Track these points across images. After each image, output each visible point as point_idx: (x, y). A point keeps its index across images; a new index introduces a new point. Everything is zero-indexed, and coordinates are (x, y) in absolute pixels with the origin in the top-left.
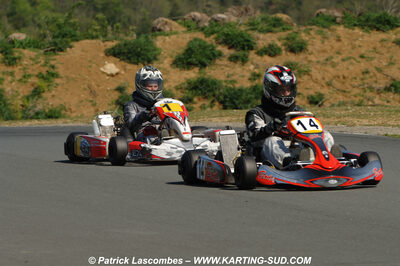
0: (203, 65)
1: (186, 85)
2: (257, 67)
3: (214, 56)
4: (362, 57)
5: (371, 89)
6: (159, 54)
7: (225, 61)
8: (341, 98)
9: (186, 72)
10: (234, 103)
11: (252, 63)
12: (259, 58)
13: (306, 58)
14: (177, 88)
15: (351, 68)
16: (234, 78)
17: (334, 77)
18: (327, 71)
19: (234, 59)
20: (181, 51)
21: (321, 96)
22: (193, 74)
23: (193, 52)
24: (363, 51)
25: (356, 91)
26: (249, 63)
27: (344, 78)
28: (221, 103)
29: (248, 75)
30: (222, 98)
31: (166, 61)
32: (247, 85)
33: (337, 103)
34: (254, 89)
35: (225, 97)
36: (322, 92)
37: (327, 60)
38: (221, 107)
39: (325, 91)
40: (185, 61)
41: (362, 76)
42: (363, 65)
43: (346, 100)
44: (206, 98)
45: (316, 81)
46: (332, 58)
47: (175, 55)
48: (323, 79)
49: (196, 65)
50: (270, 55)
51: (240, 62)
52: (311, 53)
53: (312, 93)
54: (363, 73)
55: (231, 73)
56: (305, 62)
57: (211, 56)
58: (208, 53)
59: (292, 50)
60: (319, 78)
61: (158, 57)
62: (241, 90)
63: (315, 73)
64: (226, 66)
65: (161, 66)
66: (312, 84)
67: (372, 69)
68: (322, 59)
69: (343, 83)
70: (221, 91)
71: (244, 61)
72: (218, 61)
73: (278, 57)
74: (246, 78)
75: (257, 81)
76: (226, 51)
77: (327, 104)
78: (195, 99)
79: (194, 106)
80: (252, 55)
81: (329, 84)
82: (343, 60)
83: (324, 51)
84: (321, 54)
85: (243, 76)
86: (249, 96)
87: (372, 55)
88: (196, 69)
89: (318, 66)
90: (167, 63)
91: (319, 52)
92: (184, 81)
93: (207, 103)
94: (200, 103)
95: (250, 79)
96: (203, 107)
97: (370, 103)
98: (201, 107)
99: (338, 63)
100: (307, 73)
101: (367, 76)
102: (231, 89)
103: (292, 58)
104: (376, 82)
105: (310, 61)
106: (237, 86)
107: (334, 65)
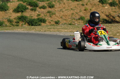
0: (22, 12)
1: (17, 18)
2: (39, 12)
3: (26, 9)
4: (71, 9)
5: (74, 19)
6: (9, 8)
7: (29, 11)
8: (65, 22)
9: (17, 14)
10: (32, 23)
11: (38, 11)
12: (40, 9)
13: (54, 10)
14: (14, 19)
15: (68, 13)
16: (32, 15)
17: (63, 15)
18: (61, 14)
19: (32, 10)
20: (16, 7)
21: (59, 21)
22: (19, 14)
23: (19, 8)
24: (72, 7)
25: (70, 20)
26: (37, 11)
27: (66, 15)
28: (28, 23)
29: (36, 15)
30: (28, 22)
31: (11, 10)
32: (36, 18)
33: (64, 23)
34: (38, 19)
35: (29, 21)
36: (59, 20)
37: (61, 10)
38: (28, 24)
39: (60, 20)
40: (17, 10)
41: (71, 15)
42: (72, 12)
43: (66, 22)
44: (23, 22)
45: (57, 17)
46: (62, 9)
47: (14, 8)
48: (60, 16)
49: (20, 12)
50: (43, 9)
51: (34, 11)
52: (56, 8)
53: (56, 20)
54: (72, 14)
55: (31, 14)
56: (54, 11)
57: (25, 9)
58: (24, 8)
59: (50, 7)
60: (58, 15)
61: (9, 9)
62: (34, 19)
63: (57, 14)
64: (30, 12)
65: (9, 12)
66: (56, 17)
67: (74, 13)
68: (59, 10)
69: (66, 17)
70: (28, 19)
71: (35, 10)
72: (27, 11)
73: (46, 9)
74: (36, 16)
75: (39, 17)
76: (29, 7)
77: (61, 24)
78: (20, 22)
79: (20, 24)
80: (38, 8)
81: (61, 18)
82: (66, 10)
83: (60, 7)
84: (59, 8)
85: (35, 15)
86: (37, 21)
87: (74, 9)
88: (20, 13)
89: (58, 12)
90: (11, 11)
91: (58, 8)
92: (16, 16)
93: (24, 23)
94: (21, 23)
95: (37, 16)
96: (22, 25)
97: (74, 23)
98: (22, 24)
99: (64, 11)
100: (55, 14)
101: (73, 15)
102: (31, 19)
103: (50, 9)
104: (76, 17)
105: (55, 11)
106: (33, 18)
107: (63, 12)
